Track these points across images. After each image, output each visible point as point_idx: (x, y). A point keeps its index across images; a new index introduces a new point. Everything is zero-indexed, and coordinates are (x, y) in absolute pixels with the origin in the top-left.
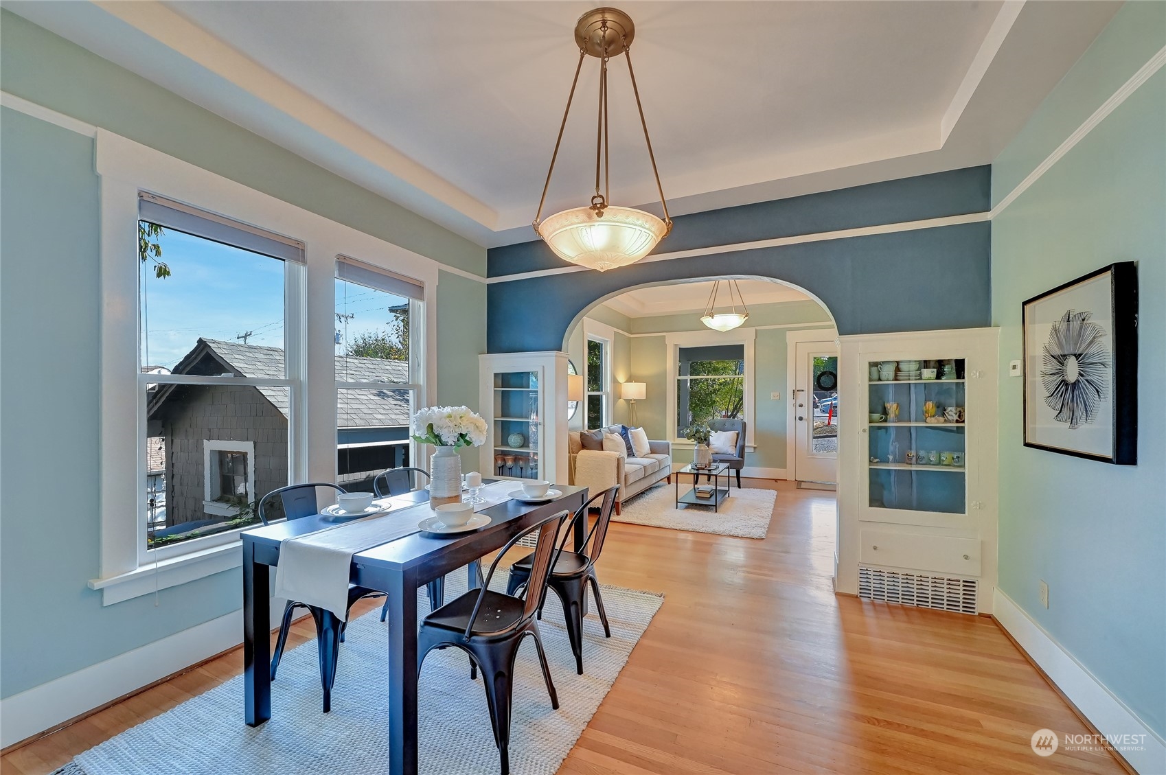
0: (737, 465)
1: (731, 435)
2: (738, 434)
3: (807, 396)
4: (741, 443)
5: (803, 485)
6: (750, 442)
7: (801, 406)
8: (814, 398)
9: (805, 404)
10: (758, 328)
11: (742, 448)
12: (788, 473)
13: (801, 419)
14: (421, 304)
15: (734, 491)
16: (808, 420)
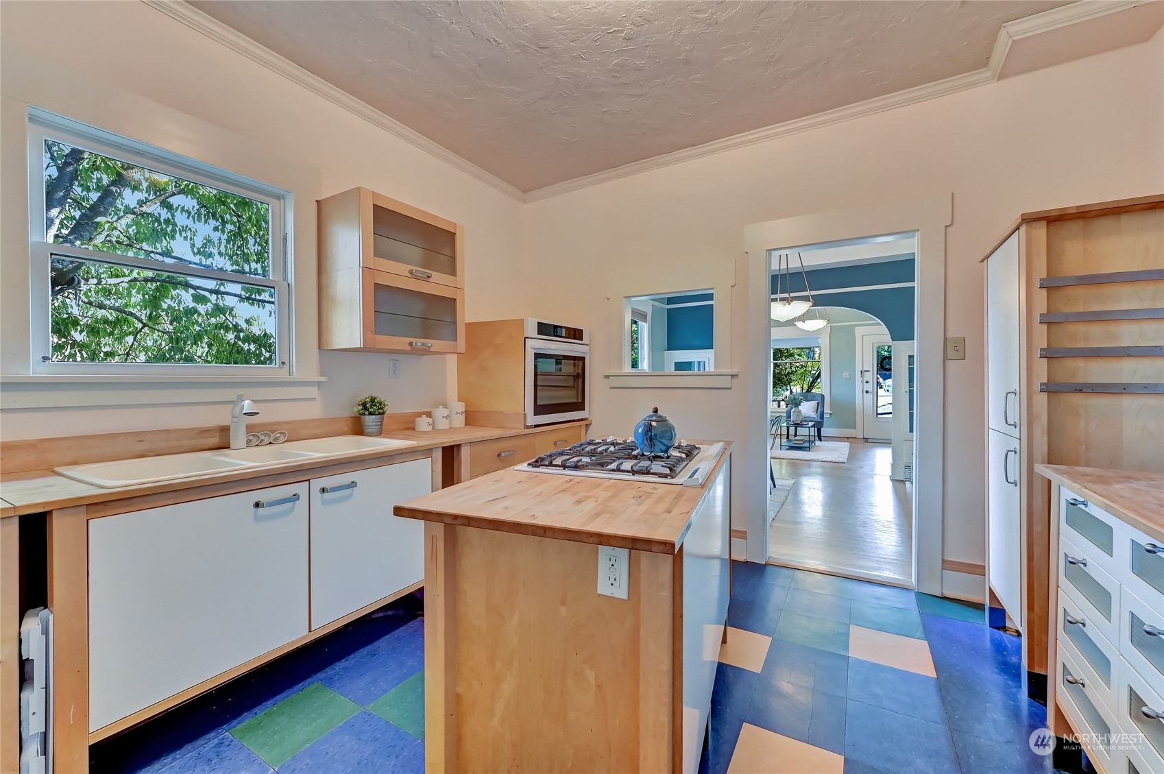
0: (818, 426)
1: (813, 404)
2: (818, 404)
3: (871, 376)
4: (822, 409)
5: (869, 440)
6: (827, 410)
7: (867, 382)
8: (878, 378)
9: (870, 381)
10: (832, 325)
11: (822, 415)
12: (858, 433)
13: (867, 392)
14: (645, 324)
15: (818, 443)
16: (872, 393)
